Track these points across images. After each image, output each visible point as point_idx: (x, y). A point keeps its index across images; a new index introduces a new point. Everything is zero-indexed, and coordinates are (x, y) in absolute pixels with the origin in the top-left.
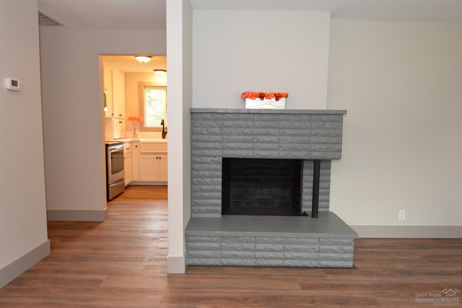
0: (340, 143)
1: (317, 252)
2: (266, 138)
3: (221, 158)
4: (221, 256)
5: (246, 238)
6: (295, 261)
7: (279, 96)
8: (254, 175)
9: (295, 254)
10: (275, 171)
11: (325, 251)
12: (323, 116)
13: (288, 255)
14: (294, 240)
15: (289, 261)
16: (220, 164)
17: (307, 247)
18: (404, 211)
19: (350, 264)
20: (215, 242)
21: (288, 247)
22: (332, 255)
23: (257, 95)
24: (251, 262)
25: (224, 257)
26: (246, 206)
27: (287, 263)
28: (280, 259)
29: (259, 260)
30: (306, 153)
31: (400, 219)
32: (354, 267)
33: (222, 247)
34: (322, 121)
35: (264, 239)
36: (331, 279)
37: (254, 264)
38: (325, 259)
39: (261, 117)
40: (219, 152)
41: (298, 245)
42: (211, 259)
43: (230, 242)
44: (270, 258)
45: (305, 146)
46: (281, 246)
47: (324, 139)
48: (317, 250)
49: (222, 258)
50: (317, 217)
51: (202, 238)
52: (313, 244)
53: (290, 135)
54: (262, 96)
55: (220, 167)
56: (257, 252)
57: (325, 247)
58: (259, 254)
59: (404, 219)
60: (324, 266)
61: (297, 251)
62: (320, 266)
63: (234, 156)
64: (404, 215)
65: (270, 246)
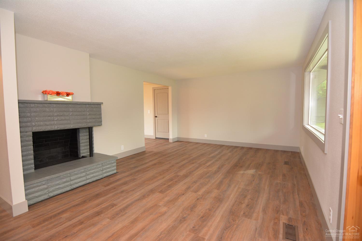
0: (101, 118)
1: (102, 171)
2: (63, 118)
3: (32, 133)
4: (49, 192)
5: (65, 175)
6: (92, 179)
7: (69, 94)
8: (44, 142)
9: (92, 175)
10: (58, 137)
11: (105, 169)
12: (92, 105)
13: (88, 177)
14: (91, 168)
15: (89, 180)
16: (31, 136)
17: (97, 170)
18: (123, 146)
19: (115, 171)
20: (44, 185)
21: (88, 173)
22: (108, 170)
23: (55, 93)
24: (68, 189)
25: (51, 192)
26: (40, 163)
27: (88, 181)
28: (84, 181)
29: (72, 186)
30: (86, 124)
31: (122, 149)
32: (117, 172)
33: (49, 186)
34: (92, 107)
35: (75, 173)
36: (112, 179)
37: (70, 189)
38: (106, 173)
39: (58, 105)
40: (30, 129)
41: (93, 170)
42: (41, 197)
43: (54, 181)
44: (79, 182)
45: (85, 121)
46: (84, 174)
47: (94, 117)
48: (102, 170)
49: (49, 193)
50: (93, 156)
51: (34, 185)
52: (100, 167)
53: (76, 115)
54: (58, 94)
55: (31, 138)
56: (71, 182)
57: (105, 167)
58: (72, 182)
59: (123, 149)
60: (105, 176)
61: (92, 173)
62: (103, 177)
63: (41, 130)
64: (123, 148)
65: (79, 176)
